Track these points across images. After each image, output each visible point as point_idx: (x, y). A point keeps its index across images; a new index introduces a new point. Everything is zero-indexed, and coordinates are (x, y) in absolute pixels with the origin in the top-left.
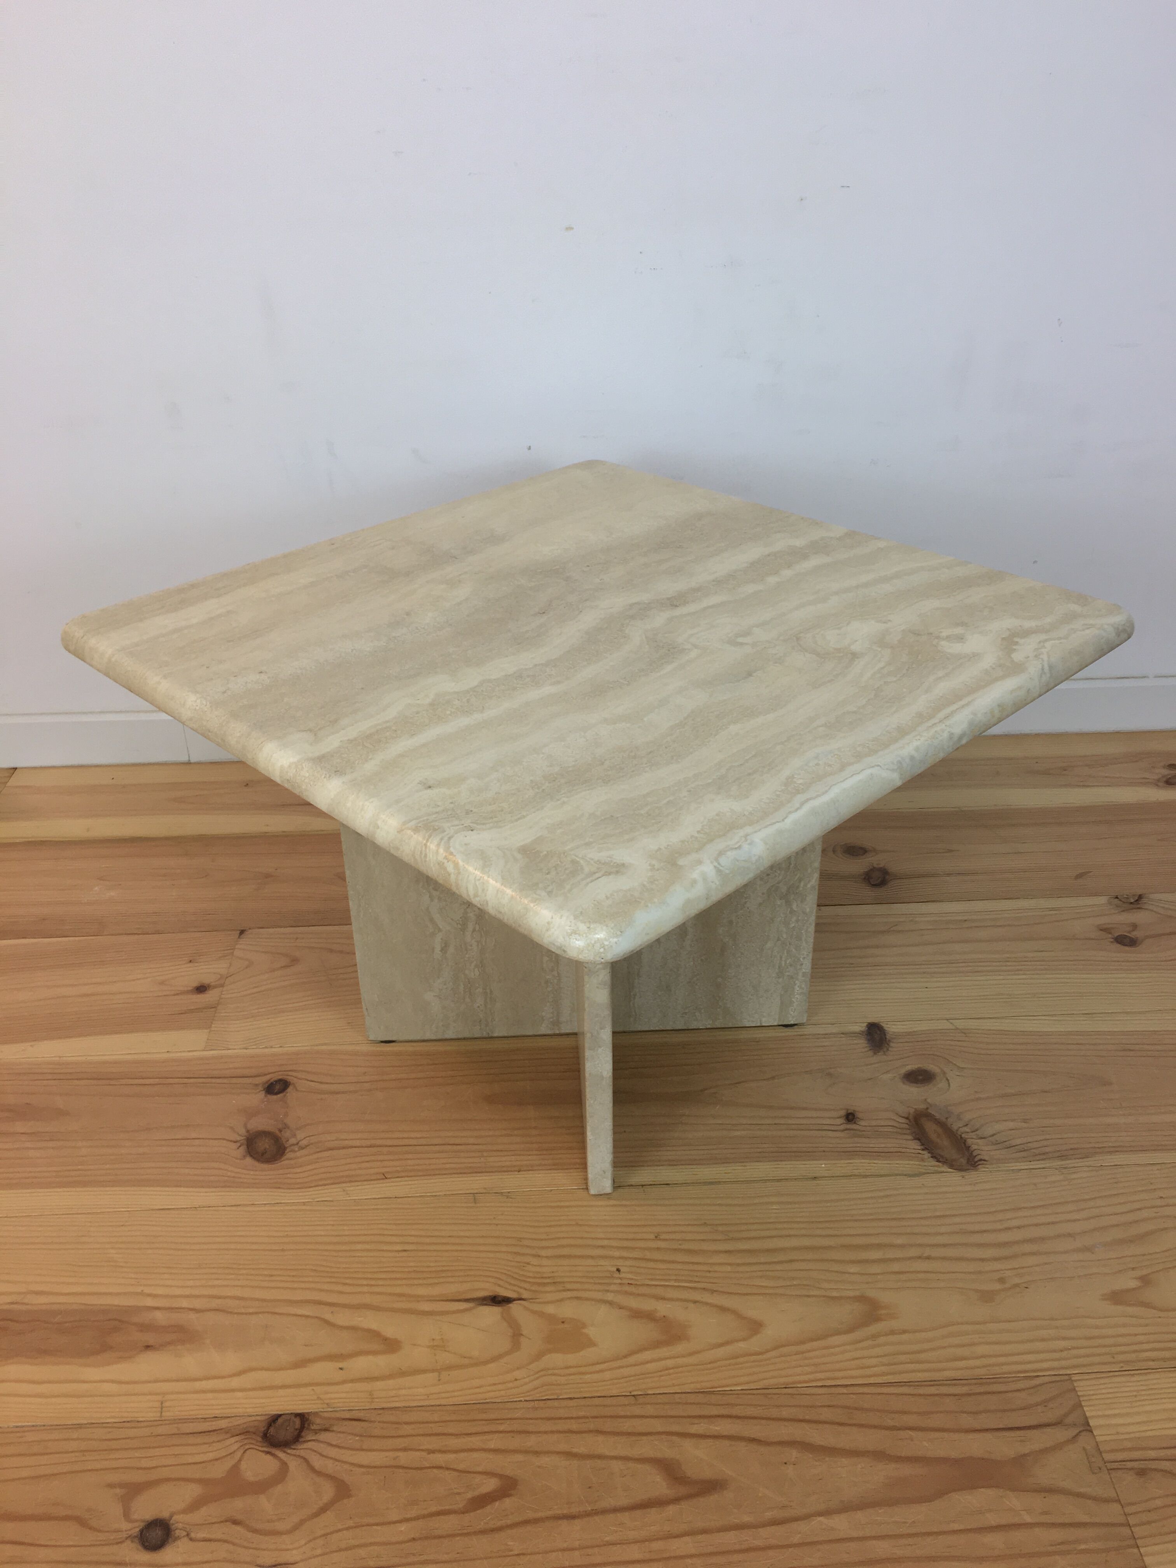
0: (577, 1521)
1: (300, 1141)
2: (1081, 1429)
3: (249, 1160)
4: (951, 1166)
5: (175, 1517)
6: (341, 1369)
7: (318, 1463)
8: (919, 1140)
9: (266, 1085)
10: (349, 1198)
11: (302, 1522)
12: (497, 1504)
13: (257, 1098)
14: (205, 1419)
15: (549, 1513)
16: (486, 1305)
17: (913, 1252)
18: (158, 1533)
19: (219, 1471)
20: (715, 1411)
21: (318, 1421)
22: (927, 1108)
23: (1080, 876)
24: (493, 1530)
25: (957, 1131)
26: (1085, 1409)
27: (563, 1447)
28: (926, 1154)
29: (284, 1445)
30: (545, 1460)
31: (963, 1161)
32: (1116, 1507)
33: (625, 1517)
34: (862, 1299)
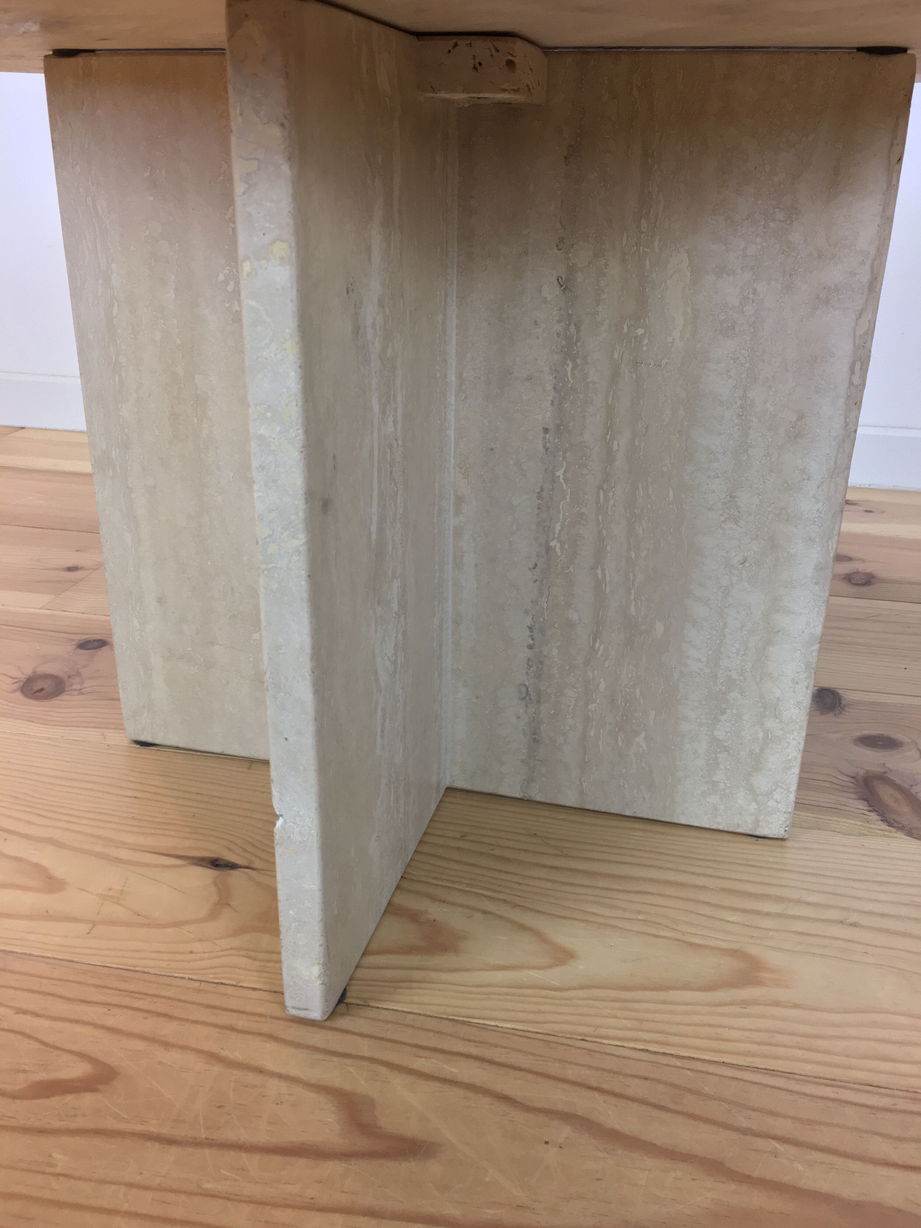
0: (174, 1150)
1: (85, 688)
3: (18, 695)
4: (910, 833)
8: (865, 800)
9: (82, 642)
10: (105, 742)
12: (71, 1097)
13: (64, 649)
15: (139, 1128)
16: (201, 865)
17: (831, 914)
20: (459, 1046)
22: (885, 772)
24: (42, 1132)
27: (210, 1046)
28: (874, 816)
30: (174, 1057)
33: (252, 1161)
34: (734, 953)
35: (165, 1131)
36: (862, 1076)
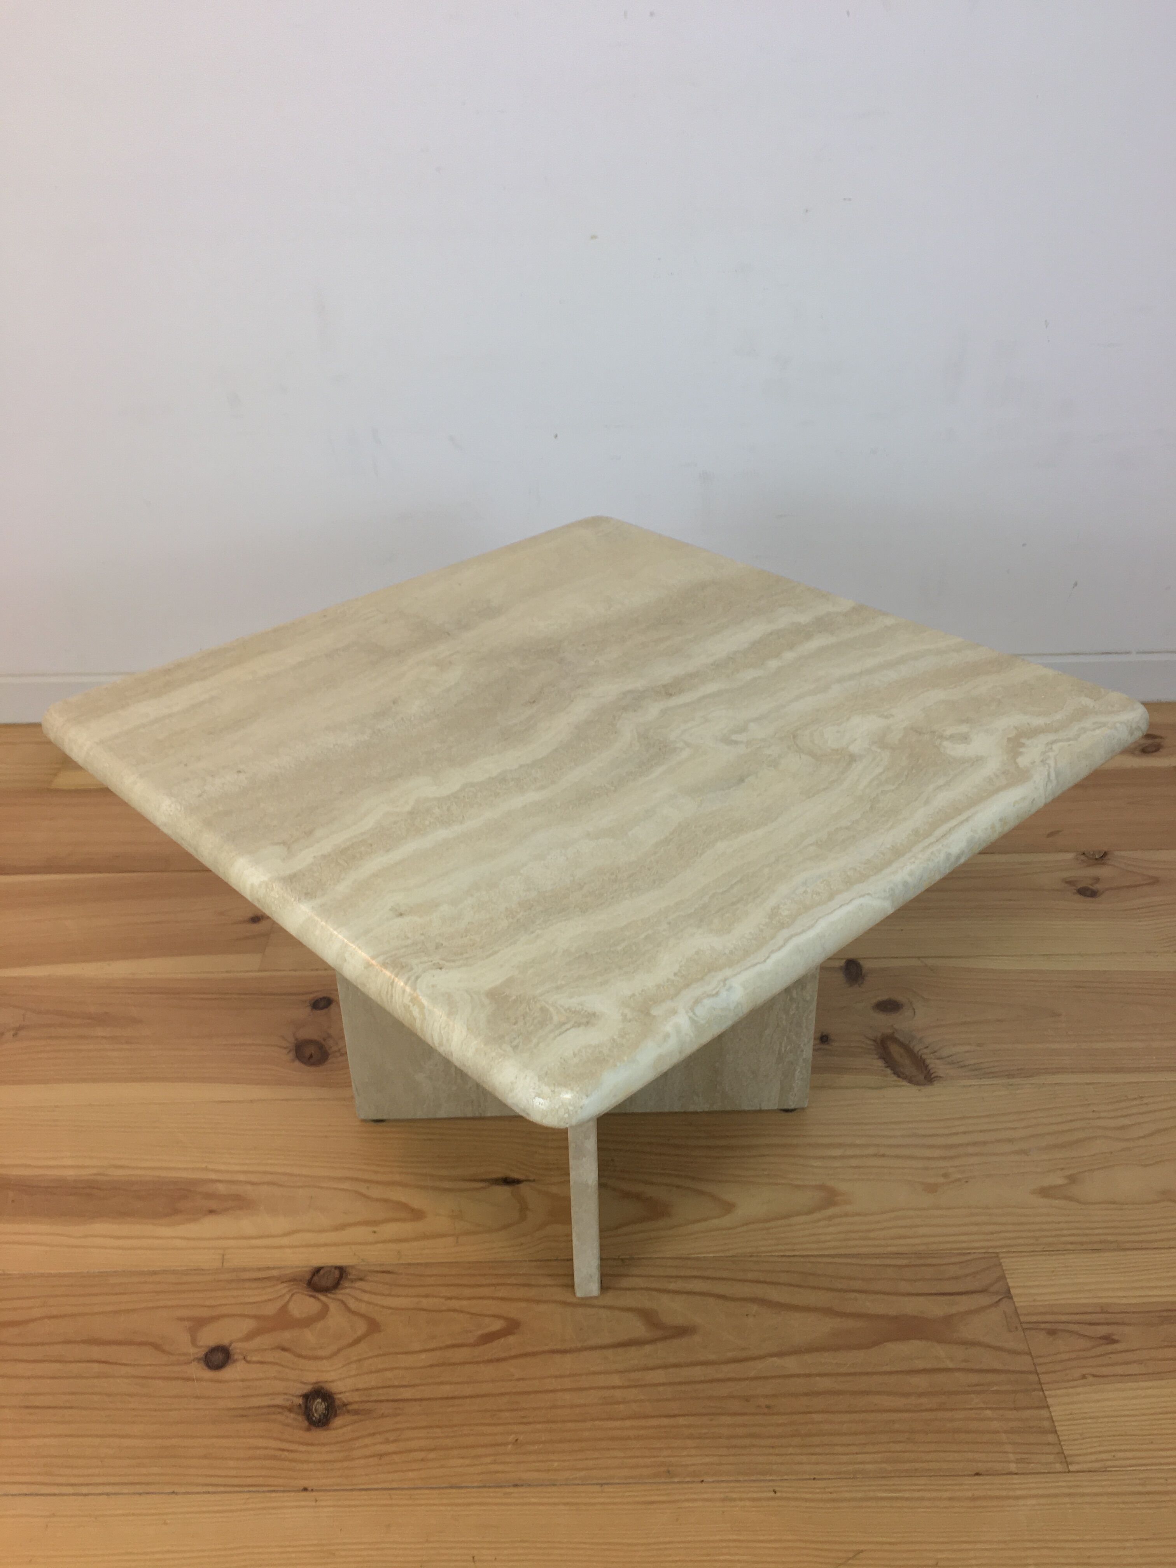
0: (568, 1355)
1: (341, 1048)
2: (1001, 1297)
3: (297, 1063)
4: (910, 1081)
5: (233, 1345)
6: (375, 1232)
7: (353, 1304)
8: (884, 1059)
9: (313, 1002)
11: (339, 1351)
12: (502, 1340)
13: (303, 1013)
14: (259, 1269)
15: (546, 1348)
16: (498, 1184)
17: (871, 1151)
18: (220, 1356)
19: (270, 1310)
20: (690, 1274)
21: (354, 1272)
22: (894, 1033)
23: (1049, 836)
24: (498, 1360)
25: (918, 1052)
26: (1008, 1280)
28: (889, 1071)
29: (325, 1290)
30: (543, 1308)
31: (921, 1077)
32: (1028, 1358)
33: (609, 1353)
34: (822, 1187)
35: (559, 1347)
36: (894, 1249)
